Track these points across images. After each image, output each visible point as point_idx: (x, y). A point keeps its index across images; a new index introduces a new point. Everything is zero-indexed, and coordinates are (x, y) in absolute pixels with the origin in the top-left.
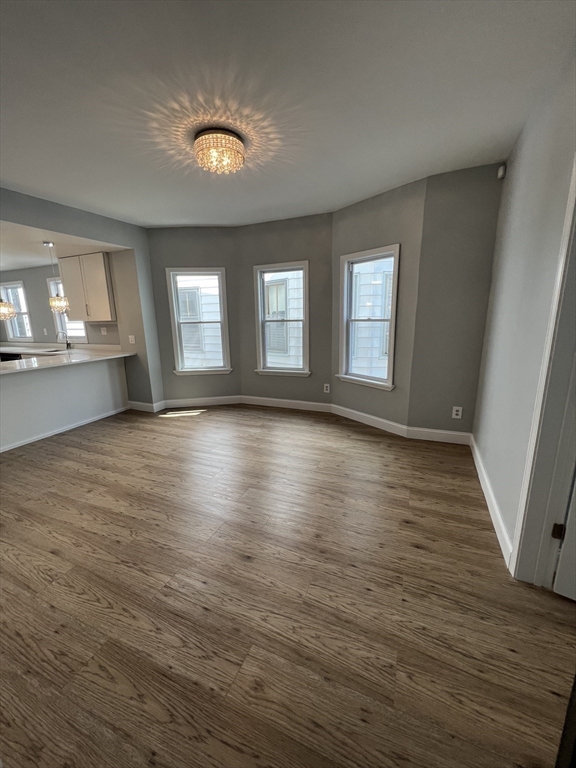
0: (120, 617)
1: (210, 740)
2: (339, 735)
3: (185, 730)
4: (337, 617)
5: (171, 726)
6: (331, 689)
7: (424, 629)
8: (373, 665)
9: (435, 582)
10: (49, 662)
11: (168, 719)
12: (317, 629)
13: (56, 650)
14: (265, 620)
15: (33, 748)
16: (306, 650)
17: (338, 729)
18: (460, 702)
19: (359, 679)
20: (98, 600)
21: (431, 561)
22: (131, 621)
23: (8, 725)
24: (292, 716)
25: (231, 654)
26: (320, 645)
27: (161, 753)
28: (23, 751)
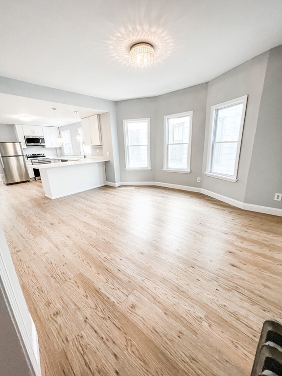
0: (86, 266)
1: (108, 321)
2: (165, 339)
3: (100, 314)
4: (178, 288)
5: (95, 311)
6: (166, 318)
7: (225, 306)
8: (191, 315)
9: (238, 285)
10: (58, 275)
11: (95, 307)
12: (166, 291)
13: (62, 271)
14: (143, 281)
15: (48, 302)
16: (158, 298)
17: (165, 336)
18: (237, 347)
19: (181, 318)
20: (79, 257)
21: (239, 274)
22: (90, 268)
23: (43, 292)
24: (145, 324)
25: (125, 290)
26: (166, 298)
27: (89, 319)
28: (45, 302)
